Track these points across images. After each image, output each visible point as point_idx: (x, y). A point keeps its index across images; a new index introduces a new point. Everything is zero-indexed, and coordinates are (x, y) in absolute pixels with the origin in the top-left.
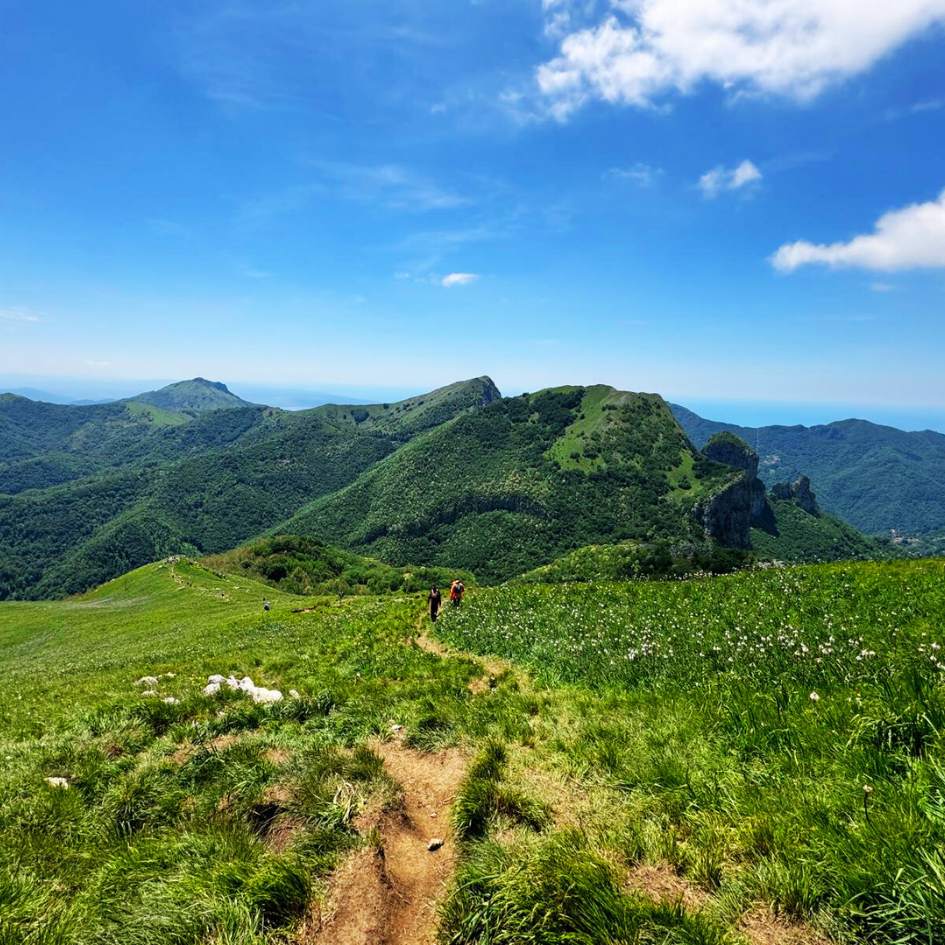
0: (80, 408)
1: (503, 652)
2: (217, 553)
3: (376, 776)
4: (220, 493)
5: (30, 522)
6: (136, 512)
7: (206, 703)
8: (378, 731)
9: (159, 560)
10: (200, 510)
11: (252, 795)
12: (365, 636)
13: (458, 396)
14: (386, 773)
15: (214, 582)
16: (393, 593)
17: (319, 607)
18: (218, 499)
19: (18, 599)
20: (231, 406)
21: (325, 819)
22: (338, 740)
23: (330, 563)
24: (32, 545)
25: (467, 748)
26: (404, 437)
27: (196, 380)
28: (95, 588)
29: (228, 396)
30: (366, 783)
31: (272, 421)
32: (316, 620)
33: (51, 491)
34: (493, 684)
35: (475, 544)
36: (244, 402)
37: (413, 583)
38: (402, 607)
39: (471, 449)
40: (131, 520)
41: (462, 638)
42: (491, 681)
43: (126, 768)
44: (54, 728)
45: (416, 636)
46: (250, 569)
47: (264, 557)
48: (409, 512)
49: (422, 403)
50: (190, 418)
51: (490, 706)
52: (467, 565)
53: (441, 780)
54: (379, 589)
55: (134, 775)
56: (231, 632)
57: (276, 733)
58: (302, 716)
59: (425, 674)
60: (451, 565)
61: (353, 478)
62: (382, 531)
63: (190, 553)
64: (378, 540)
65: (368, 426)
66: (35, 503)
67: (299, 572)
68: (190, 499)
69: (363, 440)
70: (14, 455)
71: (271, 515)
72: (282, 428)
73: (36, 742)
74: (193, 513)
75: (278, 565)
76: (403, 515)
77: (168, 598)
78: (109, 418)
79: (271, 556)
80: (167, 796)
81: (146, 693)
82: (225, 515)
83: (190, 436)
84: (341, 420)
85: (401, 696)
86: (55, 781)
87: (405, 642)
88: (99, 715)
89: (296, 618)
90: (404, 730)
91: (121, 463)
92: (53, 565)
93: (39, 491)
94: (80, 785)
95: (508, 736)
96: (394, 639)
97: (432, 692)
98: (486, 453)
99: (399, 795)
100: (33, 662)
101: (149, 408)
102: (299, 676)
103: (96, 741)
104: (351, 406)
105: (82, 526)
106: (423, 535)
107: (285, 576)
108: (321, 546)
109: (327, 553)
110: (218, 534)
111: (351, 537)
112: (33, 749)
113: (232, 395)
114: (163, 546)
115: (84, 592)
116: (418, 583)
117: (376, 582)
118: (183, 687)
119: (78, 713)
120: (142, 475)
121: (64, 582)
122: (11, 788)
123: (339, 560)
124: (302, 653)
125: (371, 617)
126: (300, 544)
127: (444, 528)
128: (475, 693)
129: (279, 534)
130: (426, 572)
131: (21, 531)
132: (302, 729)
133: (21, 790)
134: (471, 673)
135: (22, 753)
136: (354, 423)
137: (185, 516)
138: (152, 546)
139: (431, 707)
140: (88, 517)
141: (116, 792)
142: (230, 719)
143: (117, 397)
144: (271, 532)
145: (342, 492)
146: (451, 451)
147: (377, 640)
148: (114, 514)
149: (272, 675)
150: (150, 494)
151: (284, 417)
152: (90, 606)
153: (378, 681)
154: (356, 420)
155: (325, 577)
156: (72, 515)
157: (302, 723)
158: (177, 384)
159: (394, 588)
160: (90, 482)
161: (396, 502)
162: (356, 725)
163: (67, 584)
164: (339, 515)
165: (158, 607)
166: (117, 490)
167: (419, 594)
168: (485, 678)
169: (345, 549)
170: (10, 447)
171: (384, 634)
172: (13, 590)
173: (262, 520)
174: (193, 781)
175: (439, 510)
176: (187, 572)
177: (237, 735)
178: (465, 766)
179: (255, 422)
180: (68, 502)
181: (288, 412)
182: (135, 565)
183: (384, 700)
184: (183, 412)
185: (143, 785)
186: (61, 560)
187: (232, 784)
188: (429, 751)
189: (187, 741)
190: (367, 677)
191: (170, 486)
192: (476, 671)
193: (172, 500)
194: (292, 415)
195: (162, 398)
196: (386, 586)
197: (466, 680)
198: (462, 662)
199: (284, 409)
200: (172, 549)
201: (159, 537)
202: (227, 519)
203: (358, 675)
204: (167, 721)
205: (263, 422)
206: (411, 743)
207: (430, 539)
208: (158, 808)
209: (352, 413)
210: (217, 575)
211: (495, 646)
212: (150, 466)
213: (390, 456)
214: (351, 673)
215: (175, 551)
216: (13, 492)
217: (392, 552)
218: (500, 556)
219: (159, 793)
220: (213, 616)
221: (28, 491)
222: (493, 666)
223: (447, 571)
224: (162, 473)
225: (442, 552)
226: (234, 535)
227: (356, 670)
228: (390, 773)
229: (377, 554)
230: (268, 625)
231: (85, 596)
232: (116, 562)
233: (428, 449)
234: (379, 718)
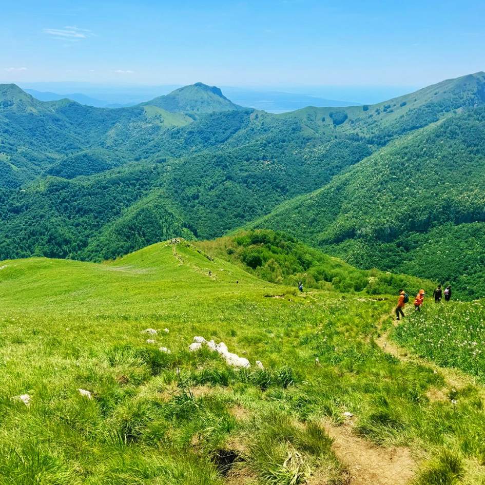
0: (111, 111)
1: (467, 368)
2: (208, 239)
3: (325, 453)
4: (212, 188)
5: (81, 202)
6: (150, 199)
7: (190, 357)
8: (330, 413)
9: (165, 240)
10: (197, 201)
11: (217, 440)
12: (326, 327)
13: (446, 96)
14: (333, 453)
15: (205, 263)
16: (356, 292)
17: (288, 295)
18: (210, 193)
19: (73, 258)
20: (224, 110)
21: (275, 478)
22: (293, 413)
23: (299, 259)
24: (81, 220)
25: (418, 451)
26: (381, 141)
27: (197, 85)
28: (122, 257)
29: (221, 99)
30: (315, 457)
31: (258, 124)
32: (284, 306)
33: (94, 178)
34: (453, 396)
35: (448, 255)
36: (234, 105)
37: (377, 286)
38: (365, 306)
39: (455, 154)
40: (146, 206)
41: (423, 346)
42: (451, 393)
43: (130, 394)
44: (86, 354)
45: (376, 336)
46: (233, 255)
47: (245, 246)
48: (379, 217)
49: (404, 104)
50: (191, 120)
51: (448, 416)
52: (436, 276)
53: (388, 473)
54: (343, 287)
55: (135, 401)
56: (214, 306)
57: (242, 394)
58: (264, 384)
59: (382, 373)
60: (419, 274)
61: (327, 180)
62: (351, 234)
63: (188, 238)
64: (346, 241)
65: (346, 129)
66: (83, 187)
67: (273, 263)
68: (190, 192)
69: (340, 143)
70: (70, 149)
71: (252, 211)
72: (265, 131)
73: (75, 362)
74: (190, 204)
75: (256, 254)
76: (373, 220)
77: (171, 271)
78: (132, 119)
79: (251, 247)
80: (156, 423)
81: (148, 341)
82: (216, 207)
83: (191, 137)
84: (320, 123)
85: (355, 388)
86: (83, 392)
87: (364, 339)
88: (115, 350)
89: (267, 301)
90: (356, 419)
91: (140, 158)
92: (95, 236)
93: (86, 177)
94: (100, 400)
95: (466, 451)
96: (353, 334)
97: (388, 390)
98: (471, 160)
99: (345, 476)
100: (81, 306)
101: (161, 111)
102: (266, 351)
103: (112, 369)
104: (330, 108)
105: (113, 207)
106: (391, 241)
107: (260, 265)
108: (293, 242)
109: (298, 249)
110: (209, 223)
111: (321, 236)
112: (72, 366)
113: (225, 98)
114: (169, 228)
115: (114, 259)
116: (383, 287)
117: (340, 281)
118: (174, 342)
119: (102, 347)
120: (154, 169)
121: (102, 250)
122: (56, 390)
123: (308, 257)
124: (270, 332)
125: (333, 311)
126: (275, 238)
127: (416, 236)
128: (432, 401)
129: (257, 227)
130: (392, 278)
131: (75, 208)
132: (264, 395)
133: (63, 394)
134: (430, 381)
135: (66, 367)
136: (332, 126)
137: (186, 205)
138: (161, 228)
139: (385, 403)
140: (117, 201)
141: (121, 410)
142: (206, 373)
143: (137, 102)
144: (251, 225)
145: (315, 193)
146: (432, 156)
147: (337, 333)
148: (135, 200)
149: (244, 345)
150: (161, 185)
151: (268, 120)
152: (118, 270)
153: (336, 371)
154: (334, 122)
155: (295, 270)
156: (108, 199)
157: (264, 390)
158: (182, 89)
159: (358, 289)
160: (119, 173)
161: (367, 204)
162: (310, 403)
163: (103, 252)
164: (311, 215)
165: (163, 277)
166: (137, 180)
167: (382, 296)
168: (445, 390)
169: (314, 246)
170: (68, 142)
171: (344, 329)
172: (70, 251)
173: (245, 214)
174: (175, 417)
175: (410, 217)
176: (185, 252)
177: (211, 388)
178: (415, 468)
179: (243, 125)
180: (105, 188)
181: (272, 114)
182: (148, 242)
183: (338, 387)
184: (186, 115)
185: (139, 410)
186: (100, 233)
187: (203, 427)
188: (379, 444)
189: (174, 384)
190: (325, 364)
191: (175, 179)
192: (437, 381)
193: (176, 192)
194: (275, 118)
195: (170, 102)
196: (350, 286)
197: (423, 387)
198: (421, 369)
199: (269, 112)
200: (175, 232)
201: (166, 221)
202: (216, 211)
203: (317, 360)
204: (161, 365)
205: (250, 125)
206: (362, 432)
207: (398, 245)
208: (148, 430)
209: (331, 116)
210: (207, 257)
211: (459, 360)
212: (160, 162)
213: (365, 159)
214: (311, 357)
215: (177, 234)
216: (69, 177)
217: (358, 254)
218: (475, 272)
219: (150, 419)
220: (203, 290)
221: (79, 177)
222: (455, 379)
223: (414, 280)
224: (169, 168)
225: (410, 260)
226: (222, 225)
227: (316, 356)
228: (338, 453)
229: (344, 255)
230: (244, 304)
231: (115, 262)
232: (136, 238)
233: (406, 154)
234: (332, 402)
